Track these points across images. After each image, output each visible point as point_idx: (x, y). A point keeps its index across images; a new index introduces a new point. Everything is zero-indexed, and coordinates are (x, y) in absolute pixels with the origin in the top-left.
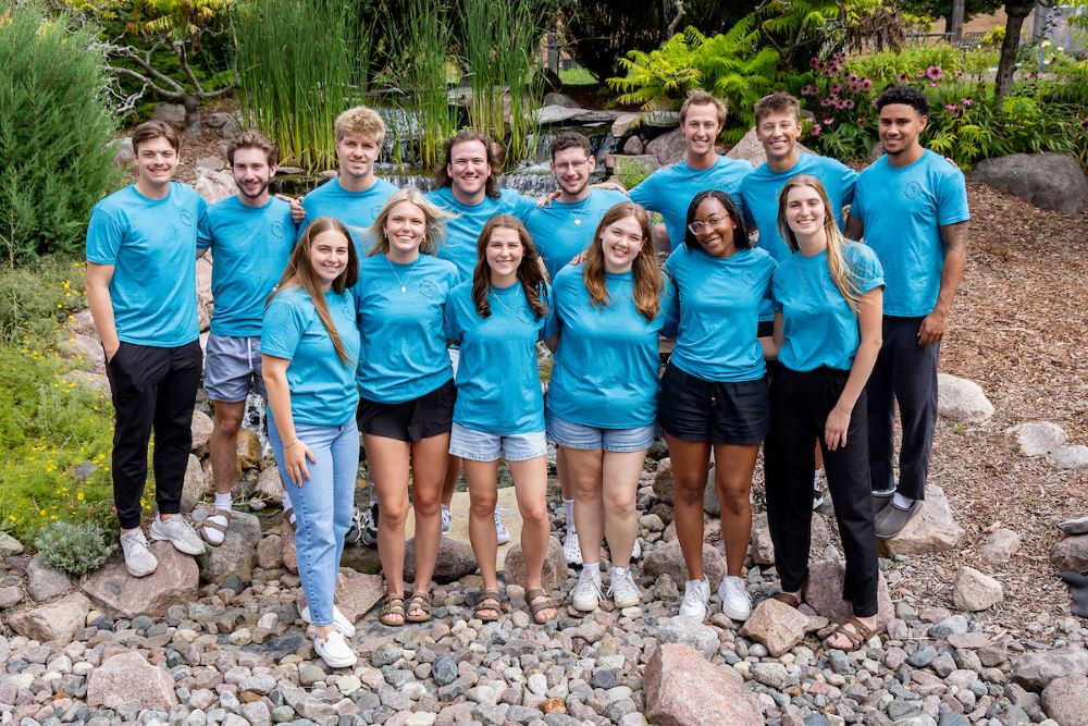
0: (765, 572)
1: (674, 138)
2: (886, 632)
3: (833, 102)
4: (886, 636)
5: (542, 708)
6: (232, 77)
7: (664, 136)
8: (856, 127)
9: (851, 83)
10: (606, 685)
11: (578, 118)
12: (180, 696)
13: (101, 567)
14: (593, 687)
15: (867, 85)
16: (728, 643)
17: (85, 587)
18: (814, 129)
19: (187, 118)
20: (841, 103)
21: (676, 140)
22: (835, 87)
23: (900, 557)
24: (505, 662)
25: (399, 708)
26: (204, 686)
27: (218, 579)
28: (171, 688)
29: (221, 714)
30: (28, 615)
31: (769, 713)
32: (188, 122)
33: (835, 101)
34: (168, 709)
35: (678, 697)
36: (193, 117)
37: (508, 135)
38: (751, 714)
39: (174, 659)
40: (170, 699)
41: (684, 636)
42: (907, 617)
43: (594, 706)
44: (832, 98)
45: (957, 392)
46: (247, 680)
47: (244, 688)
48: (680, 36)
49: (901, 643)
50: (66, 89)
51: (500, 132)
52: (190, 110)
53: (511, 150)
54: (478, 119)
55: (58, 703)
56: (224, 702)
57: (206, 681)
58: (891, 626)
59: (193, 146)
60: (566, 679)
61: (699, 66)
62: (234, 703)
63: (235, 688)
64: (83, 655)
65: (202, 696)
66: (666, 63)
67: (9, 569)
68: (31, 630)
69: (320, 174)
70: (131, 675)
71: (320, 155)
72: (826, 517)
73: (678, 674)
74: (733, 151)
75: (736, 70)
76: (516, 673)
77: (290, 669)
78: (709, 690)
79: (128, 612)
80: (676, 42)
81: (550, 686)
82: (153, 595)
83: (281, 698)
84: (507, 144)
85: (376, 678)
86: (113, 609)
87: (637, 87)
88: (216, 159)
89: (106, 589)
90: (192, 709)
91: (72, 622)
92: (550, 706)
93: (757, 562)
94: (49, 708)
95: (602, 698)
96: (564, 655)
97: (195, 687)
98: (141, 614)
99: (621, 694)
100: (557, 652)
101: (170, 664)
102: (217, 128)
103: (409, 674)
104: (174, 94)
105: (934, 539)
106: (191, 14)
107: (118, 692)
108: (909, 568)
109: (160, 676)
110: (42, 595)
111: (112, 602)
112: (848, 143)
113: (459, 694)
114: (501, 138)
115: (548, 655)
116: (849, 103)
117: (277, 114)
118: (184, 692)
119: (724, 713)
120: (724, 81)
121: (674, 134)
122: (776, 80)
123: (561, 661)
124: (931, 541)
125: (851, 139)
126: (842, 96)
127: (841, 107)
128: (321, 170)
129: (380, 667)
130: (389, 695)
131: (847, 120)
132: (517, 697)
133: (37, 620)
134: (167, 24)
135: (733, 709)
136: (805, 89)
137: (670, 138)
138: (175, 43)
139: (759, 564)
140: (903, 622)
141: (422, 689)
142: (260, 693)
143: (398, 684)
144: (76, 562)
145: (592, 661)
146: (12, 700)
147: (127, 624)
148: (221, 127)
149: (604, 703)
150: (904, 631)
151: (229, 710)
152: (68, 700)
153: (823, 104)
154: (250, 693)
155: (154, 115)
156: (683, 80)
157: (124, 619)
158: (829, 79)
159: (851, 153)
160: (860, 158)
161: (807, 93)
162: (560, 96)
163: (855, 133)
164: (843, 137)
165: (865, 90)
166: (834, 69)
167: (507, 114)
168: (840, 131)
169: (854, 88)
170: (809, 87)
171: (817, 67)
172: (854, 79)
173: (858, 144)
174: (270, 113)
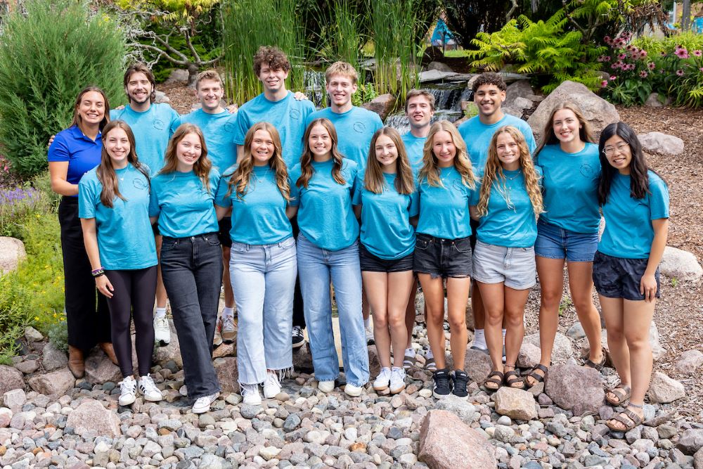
3: (620, 66)
5: (351, 449)
6: (220, 51)
8: (636, 83)
9: (632, 53)
10: (395, 437)
11: (449, 78)
12: (122, 429)
14: (387, 437)
15: (643, 55)
16: (485, 415)
18: (603, 84)
19: (190, 78)
20: (625, 66)
21: (510, 92)
22: (621, 55)
24: (333, 420)
25: (255, 443)
26: (138, 424)
27: (162, 363)
28: (117, 424)
29: (144, 441)
30: (39, 378)
31: (501, 460)
32: (190, 80)
34: (113, 437)
35: (437, 444)
37: (399, 88)
38: (488, 459)
40: (116, 432)
41: (450, 407)
43: (385, 449)
44: (619, 63)
46: (163, 420)
47: (161, 426)
48: (514, 21)
50: (100, 55)
51: (393, 87)
52: (192, 73)
53: (400, 99)
54: (379, 80)
55: (46, 430)
56: (148, 434)
57: (139, 420)
60: (370, 432)
61: (526, 42)
62: (154, 435)
63: (156, 426)
64: (69, 404)
65: (136, 429)
66: (502, 40)
67: (33, 350)
68: (41, 388)
70: (94, 415)
72: (572, 339)
73: (439, 429)
74: (547, 99)
75: (552, 45)
76: (338, 427)
77: (193, 417)
78: (458, 440)
79: (101, 379)
80: (511, 24)
81: (359, 436)
83: (183, 433)
84: (397, 95)
85: (247, 424)
86: (92, 377)
87: (485, 56)
89: (90, 365)
90: (128, 437)
91: (65, 383)
92: (355, 447)
94: (41, 433)
95: (390, 444)
96: (374, 418)
97: (132, 425)
98: (108, 381)
99: (405, 442)
100: (370, 416)
101: (120, 411)
103: (269, 424)
104: (181, 62)
106: (191, 10)
107: (84, 425)
109: (110, 416)
110: (49, 367)
111: (92, 373)
112: (631, 94)
113: (298, 438)
114: (394, 91)
115: (363, 417)
116: (631, 66)
117: (246, 73)
118: (125, 427)
119: (467, 455)
120: (542, 52)
122: (579, 50)
123: (370, 421)
125: (631, 91)
126: (626, 61)
127: (625, 69)
129: (251, 419)
130: (252, 435)
131: (629, 78)
132: (335, 441)
133: (44, 381)
134: (174, 16)
135: (474, 454)
136: (601, 58)
138: (181, 29)
141: (275, 433)
142: (170, 430)
143: (260, 429)
145: (391, 422)
146: (21, 427)
147: (100, 386)
149: (391, 448)
151: (150, 439)
152: (53, 429)
153: (612, 67)
154: (164, 430)
155: (170, 76)
156: (514, 51)
157: (98, 384)
158: (618, 50)
159: (632, 101)
160: (639, 104)
161: (602, 60)
162: (440, 64)
163: (635, 87)
164: (626, 89)
165: (642, 58)
166: (621, 44)
167: (399, 75)
168: (624, 85)
169: (635, 56)
170: (603, 56)
171: (609, 42)
172: (634, 50)
173: (637, 94)
174: (241, 73)
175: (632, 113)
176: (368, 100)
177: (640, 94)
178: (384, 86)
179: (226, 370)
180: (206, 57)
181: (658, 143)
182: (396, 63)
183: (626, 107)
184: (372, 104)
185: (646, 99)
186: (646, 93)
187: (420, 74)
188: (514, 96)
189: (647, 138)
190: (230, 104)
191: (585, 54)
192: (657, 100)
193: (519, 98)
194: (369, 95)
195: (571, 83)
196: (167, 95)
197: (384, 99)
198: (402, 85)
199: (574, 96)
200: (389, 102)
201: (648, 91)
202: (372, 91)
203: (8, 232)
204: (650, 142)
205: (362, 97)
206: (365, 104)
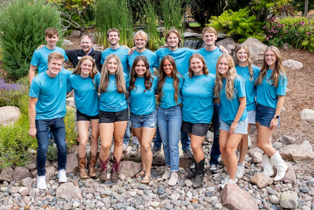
0: (256, 165)
1: (224, 41)
2: (294, 183)
3: (272, 31)
4: (294, 184)
5: (191, 202)
6: (94, 23)
7: (221, 41)
8: (279, 38)
9: (278, 25)
10: (210, 196)
11: (195, 36)
12: (83, 195)
14: (206, 196)
16: (246, 185)
17: (54, 164)
18: (267, 39)
19: (81, 34)
20: (275, 31)
21: (225, 42)
22: (273, 26)
23: (297, 162)
24: (179, 189)
25: (148, 200)
26: (90, 193)
28: (81, 193)
29: (96, 201)
31: (260, 205)
33: (273, 31)
34: (80, 199)
35: (233, 199)
38: (255, 204)
39: (81, 185)
40: (80, 196)
42: (300, 179)
43: (207, 201)
44: (272, 30)
45: (312, 114)
46: (103, 192)
47: (102, 194)
48: (227, 11)
49: (298, 186)
52: (82, 32)
55: (47, 196)
56: (96, 197)
57: (91, 191)
58: (295, 181)
60: (198, 194)
61: (232, 20)
62: (99, 198)
63: (100, 194)
64: (54, 183)
65: (90, 196)
66: (222, 19)
67: (33, 159)
70: (69, 189)
73: (232, 192)
75: (244, 21)
76: (182, 192)
77: (116, 188)
78: (242, 197)
80: (225, 13)
81: (193, 196)
82: (74, 167)
83: (113, 197)
85: (141, 192)
90: (87, 199)
91: (50, 174)
92: (194, 201)
93: (253, 162)
94: (45, 198)
95: (208, 199)
97: (88, 193)
98: (70, 173)
99: (215, 198)
101: (80, 187)
103: (151, 191)
104: (77, 27)
105: (307, 156)
106: (84, 4)
107: (65, 194)
108: (300, 165)
109: (77, 189)
113: (166, 197)
116: (277, 31)
118: (84, 194)
119: (247, 204)
121: (224, 40)
122: (255, 24)
124: (306, 157)
125: (277, 42)
126: (275, 29)
127: (275, 32)
129: (142, 189)
130: (145, 197)
131: (276, 36)
132: (184, 198)
134: (77, 6)
135: (249, 203)
137: (223, 41)
138: (79, 12)
139: (254, 163)
140: (299, 180)
141: (155, 196)
142: (107, 195)
143: (148, 194)
144: (52, 157)
145: (205, 189)
146: (34, 195)
149: (210, 201)
150: (299, 183)
151: (98, 200)
152: (50, 196)
153: (269, 31)
154: (104, 195)
155: (71, 33)
156: (228, 24)
158: (271, 24)
160: (280, 48)
161: (264, 28)
162: (190, 29)
163: (279, 40)
164: (275, 41)
165: (282, 27)
166: (273, 21)
168: (274, 39)
169: (279, 27)
170: (265, 26)
173: (279, 43)
179: (126, 167)
181: (292, 64)
185: (283, 46)
187: (184, 34)
188: (227, 44)
189: (287, 62)
192: (287, 46)
193: (229, 45)
194: (163, 43)
195: (252, 38)
196: (72, 41)
199: (254, 44)
203: (13, 104)
204: (289, 64)
206: (161, 47)
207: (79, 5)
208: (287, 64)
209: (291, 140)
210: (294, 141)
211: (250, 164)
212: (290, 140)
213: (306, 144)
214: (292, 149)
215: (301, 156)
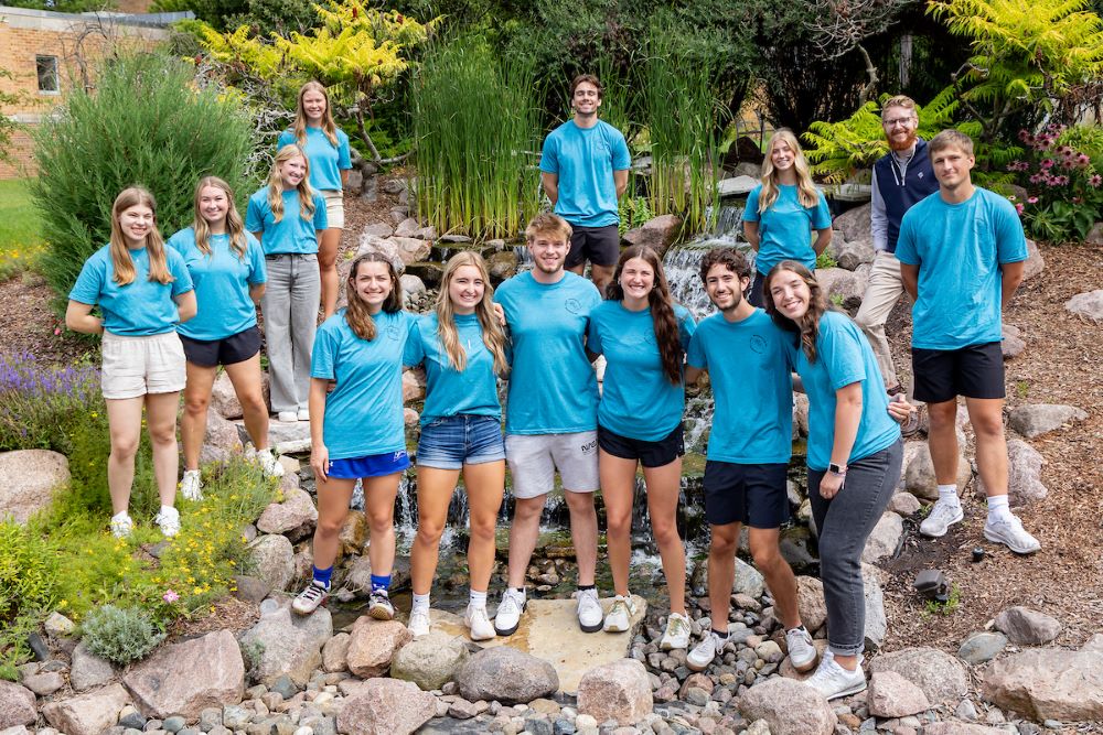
0: (880, 727)
1: (862, 214)
3: (1044, 178)
7: (853, 211)
8: (1071, 206)
9: (1065, 159)
13: (145, 657)
15: (1082, 161)
17: (126, 678)
19: (363, 184)
20: (1053, 180)
21: (863, 216)
22: (1047, 162)
23: (1050, 723)
27: (268, 679)
30: (60, 705)
32: (364, 189)
33: (1046, 176)
36: (369, 183)
37: (688, 205)
44: (1042, 174)
48: (872, 105)
50: (210, 154)
51: (679, 204)
52: (367, 176)
53: (689, 222)
54: (656, 190)
59: (365, 211)
66: (852, 134)
67: (57, 653)
68: (62, 722)
69: (487, 243)
71: (489, 223)
72: (968, 665)
79: (161, 711)
80: (866, 110)
82: (190, 694)
84: (685, 216)
86: (148, 706)
87: (824, 158)
88: (385, 225)
89: (146, 682)
91: (102, 717)
93: (872, 711)
98: (174, 714)
102: (394, 194)
105: (1094, 703)
106: (362, 82)
110: (80, 684)
111: (147, 698)
112: (1062, 224)
114: (680, 210)
116: (1063, 179)
117: (449, 181)
124: (1090, 707)
125: (1062, 220)
126: (1054, 171)
127: (1053, 184)
128: (489, 238)
131: (1060, 198)
133: (67, 712)
134: (337, 91)
136: (1012, 165)
137: (858, 213)
138: (349, 111)
139: (874, 716)
144: (121, 650)
147: (159, 723)
148: (398, 193)
153: (1032, 180)
156: (872, 152)
157: (156, 718)
158: (1041, 153)
159: (1063, 235)
160: (1075, 240)
161: (1014, 168)
162: (753, 166)
163: (1070, 213)
164: (1054, 217)
165: (1081, 166)
166: (1046, 143)
167: (688, 183)
168: (1051, 210)
169: (1069, 164)
170: (1016, 162)
171: (1026, 140)
172: (1068, 153)
173: (1072, 224)
174: (441, 180)
175: (1064, 256)
176: (638, 223)
177: (1078, 225)
178: (664, 200)
180: (392, 152)
182: (683, 165)
183: (1054, 244)
184: (645, 231)
185: (1086, 234)
186: (1087, 222)
187: (720, 184)
189: (1090, 300)
190: (424, 226)
191: (986, 158)
194: (640, 216)
197: (663, 222)
198: (692, 198)
200: (671, 228)
201: (1091, 220)
202: (645, 210)
203: (44, 442)
204: (1097, 306)
205: (629, 219)
206: (633, 230)
207: (346, 89)
208: (1087, 308)
209: (1041, 628)
210: (1053, 633)
211: (857, 722)
212: (1036, 629)
213: (1096, 652)
214: (1036, 669)
215: (1070, 700)
